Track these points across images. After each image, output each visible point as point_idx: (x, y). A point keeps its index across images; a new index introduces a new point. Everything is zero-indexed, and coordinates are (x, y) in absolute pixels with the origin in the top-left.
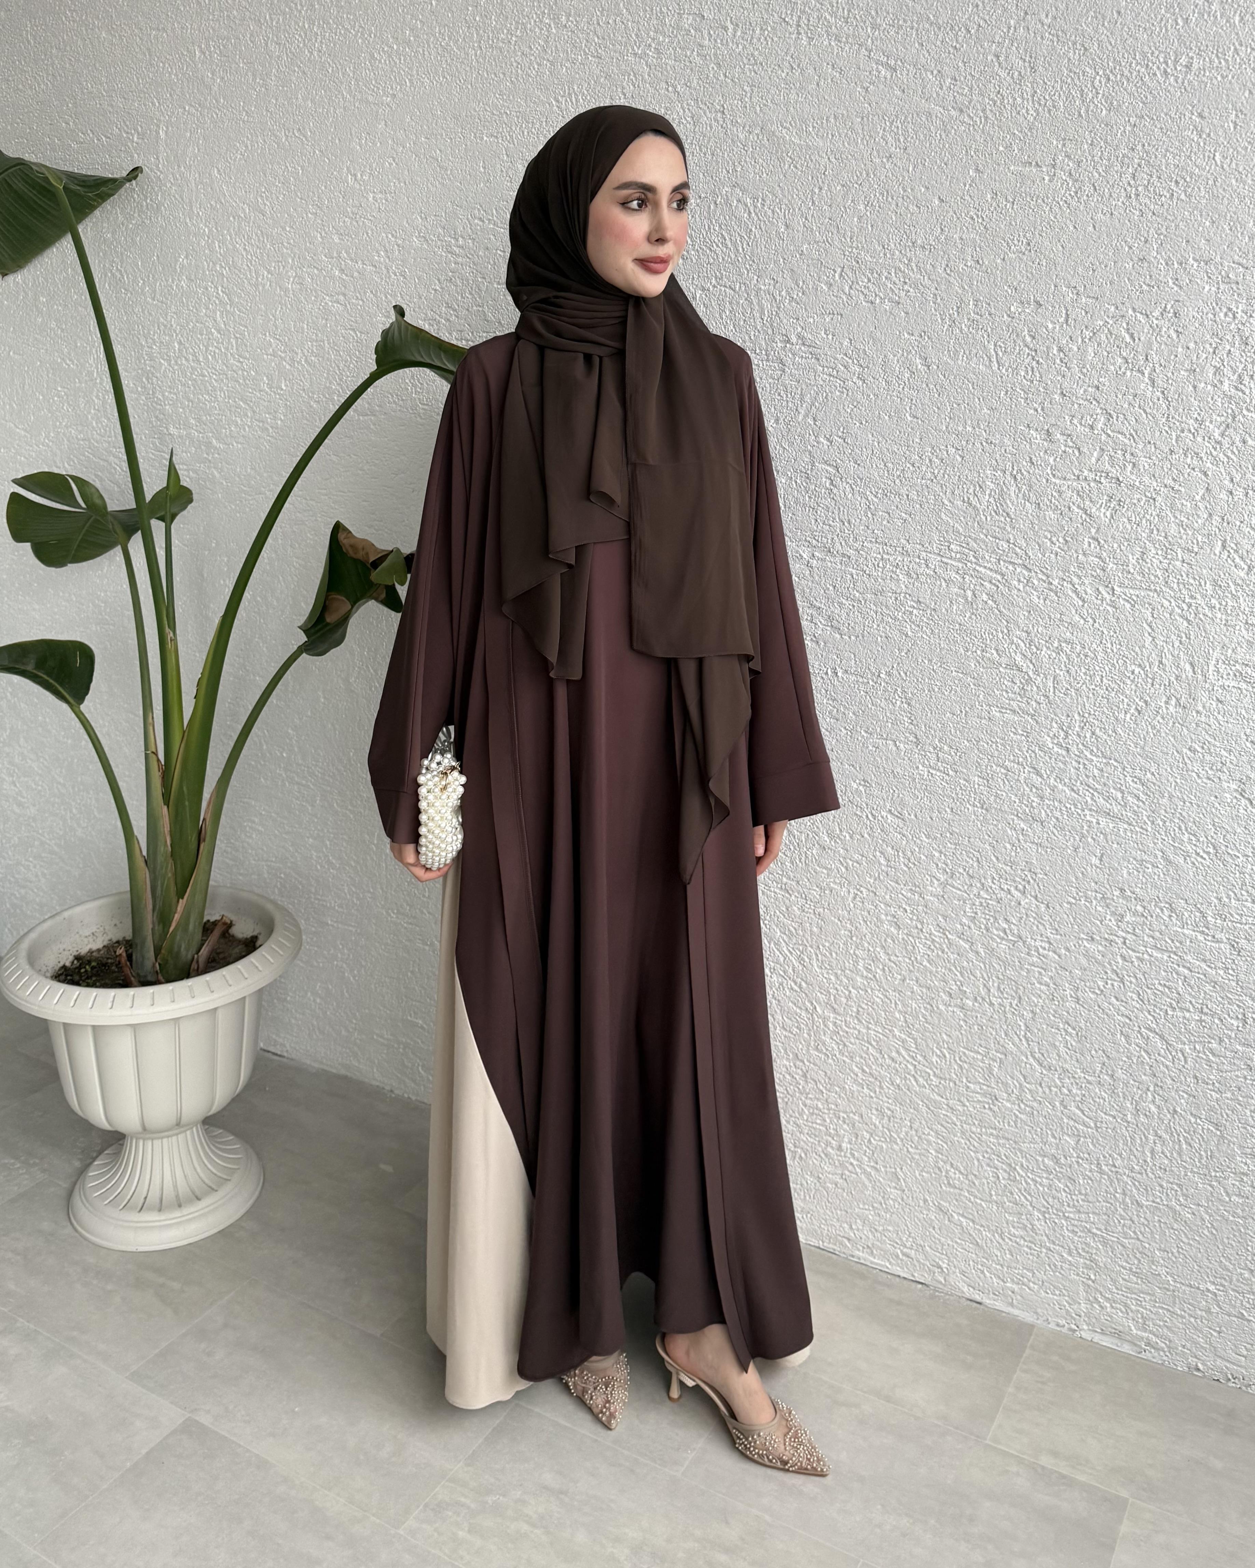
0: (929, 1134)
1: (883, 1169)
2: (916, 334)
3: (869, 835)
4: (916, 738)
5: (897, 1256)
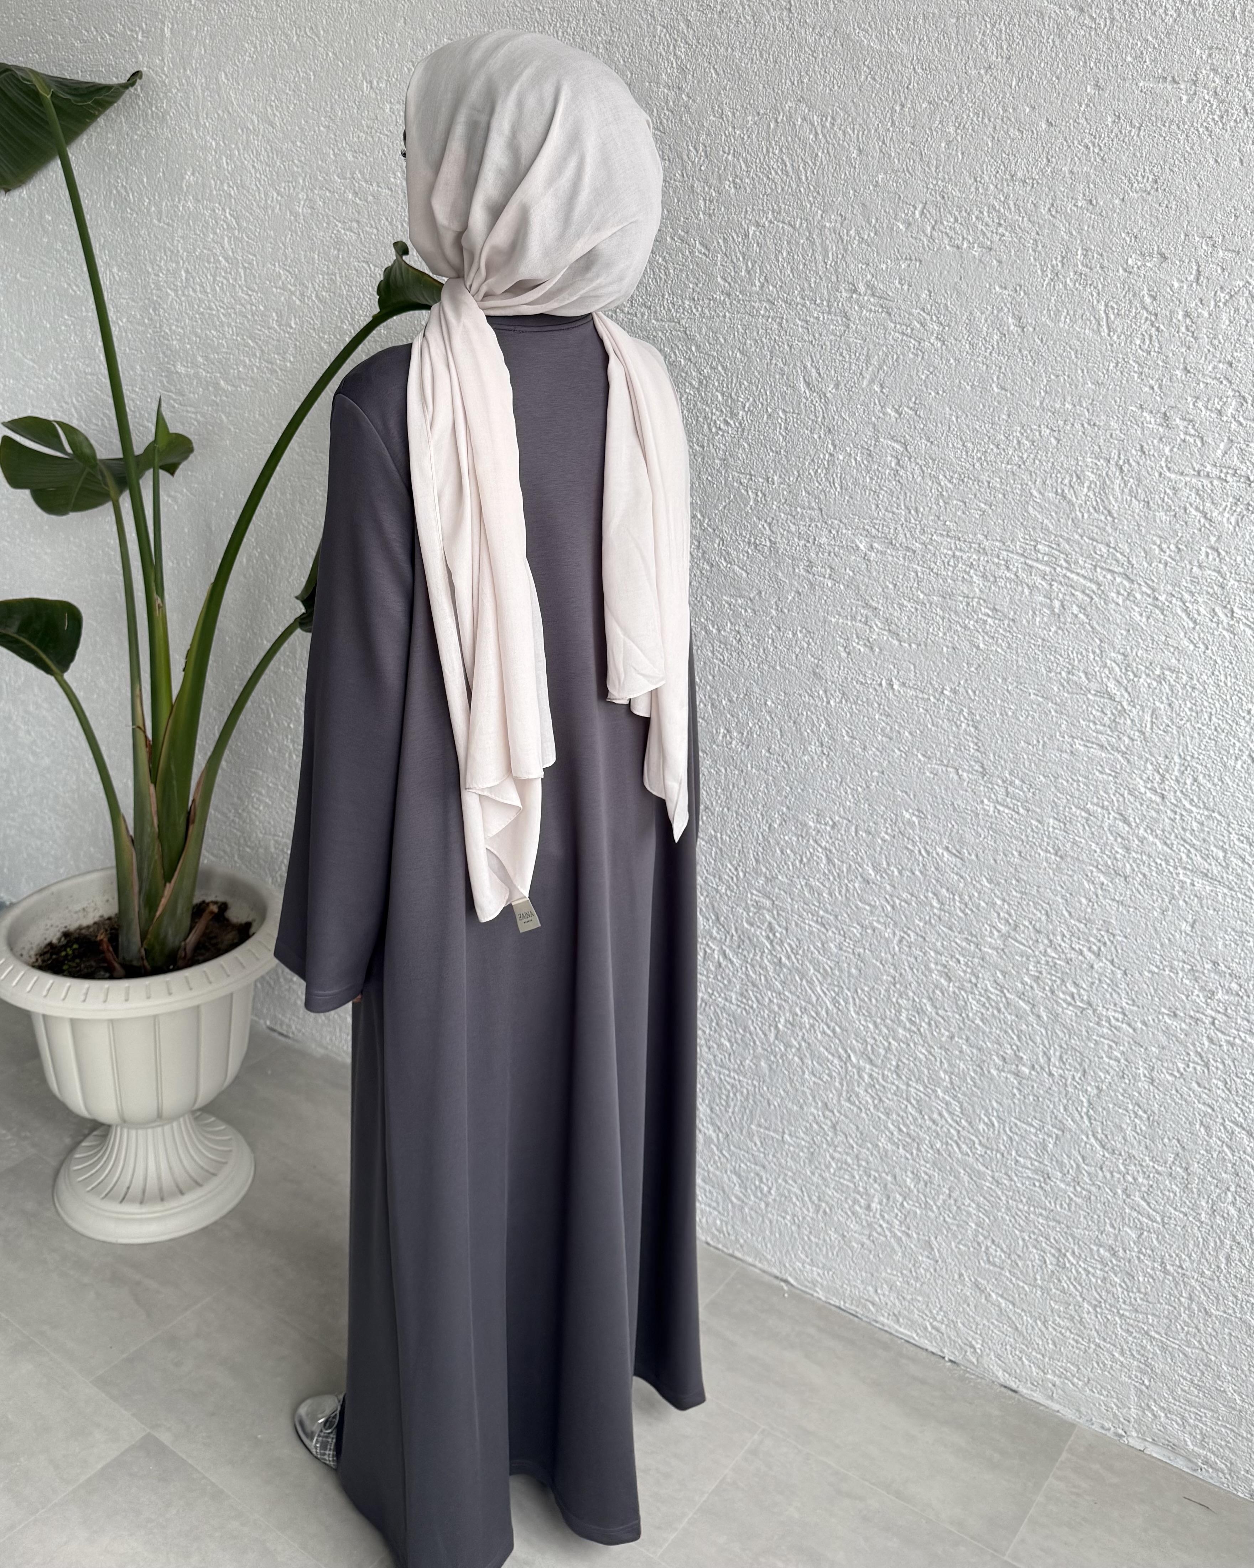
1: (915, 1235)
2: (1010, 288)
3: (921, 872)
4: (982, 767)
5: (926, 1328)
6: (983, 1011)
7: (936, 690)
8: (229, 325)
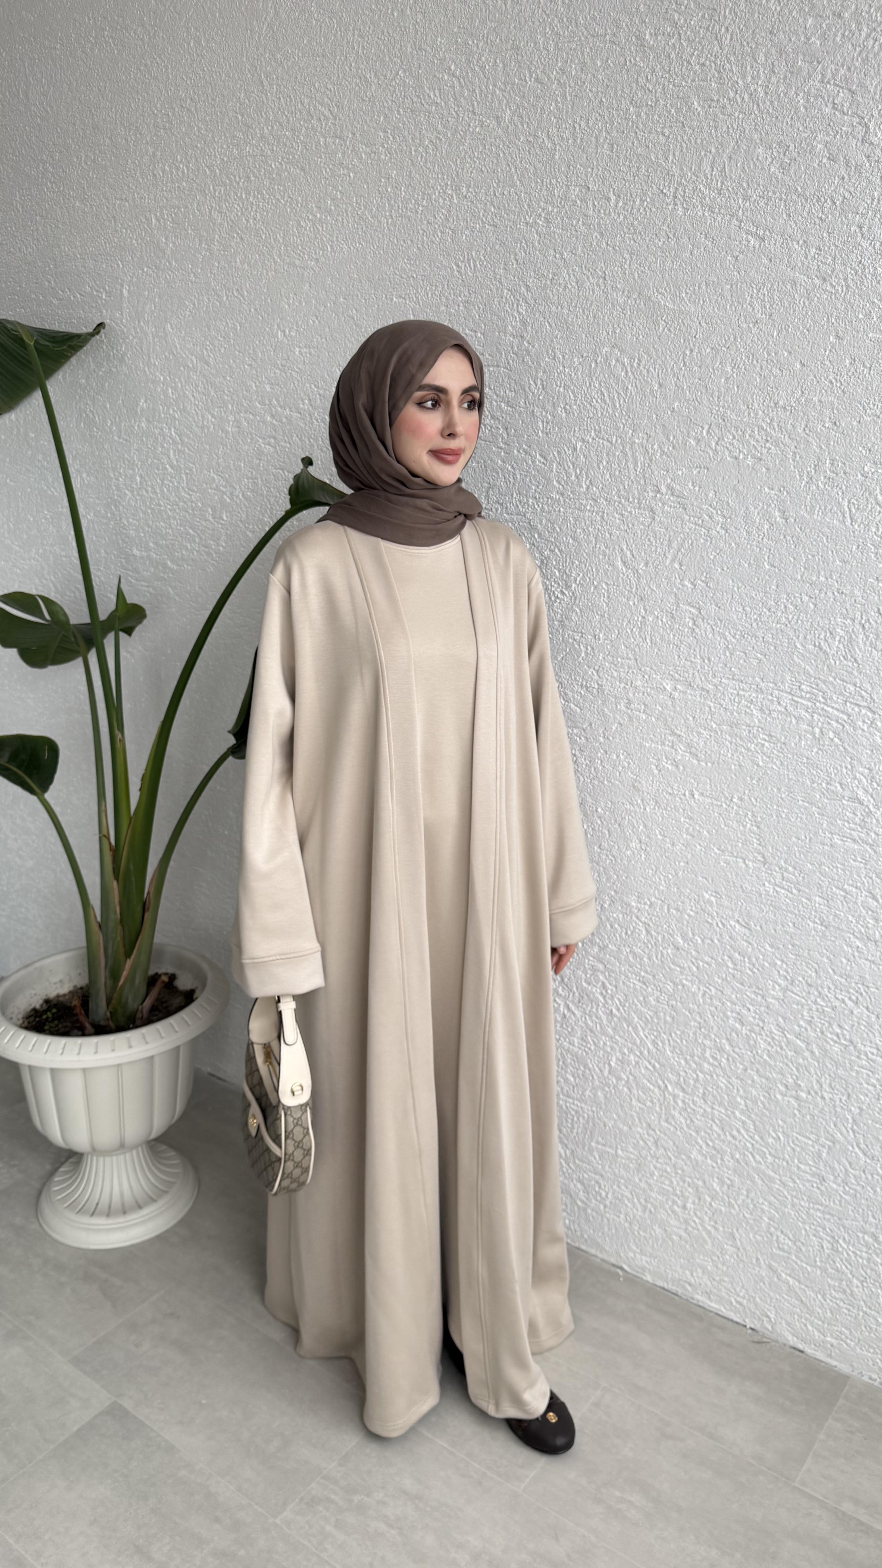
0: (763, 1203)
2: (776, 488)
3: (719, 940)
4: (764, 857)
5: (731, 1303)
6: (769, 1048)
7: (727, 798)
8: (174, 518)
